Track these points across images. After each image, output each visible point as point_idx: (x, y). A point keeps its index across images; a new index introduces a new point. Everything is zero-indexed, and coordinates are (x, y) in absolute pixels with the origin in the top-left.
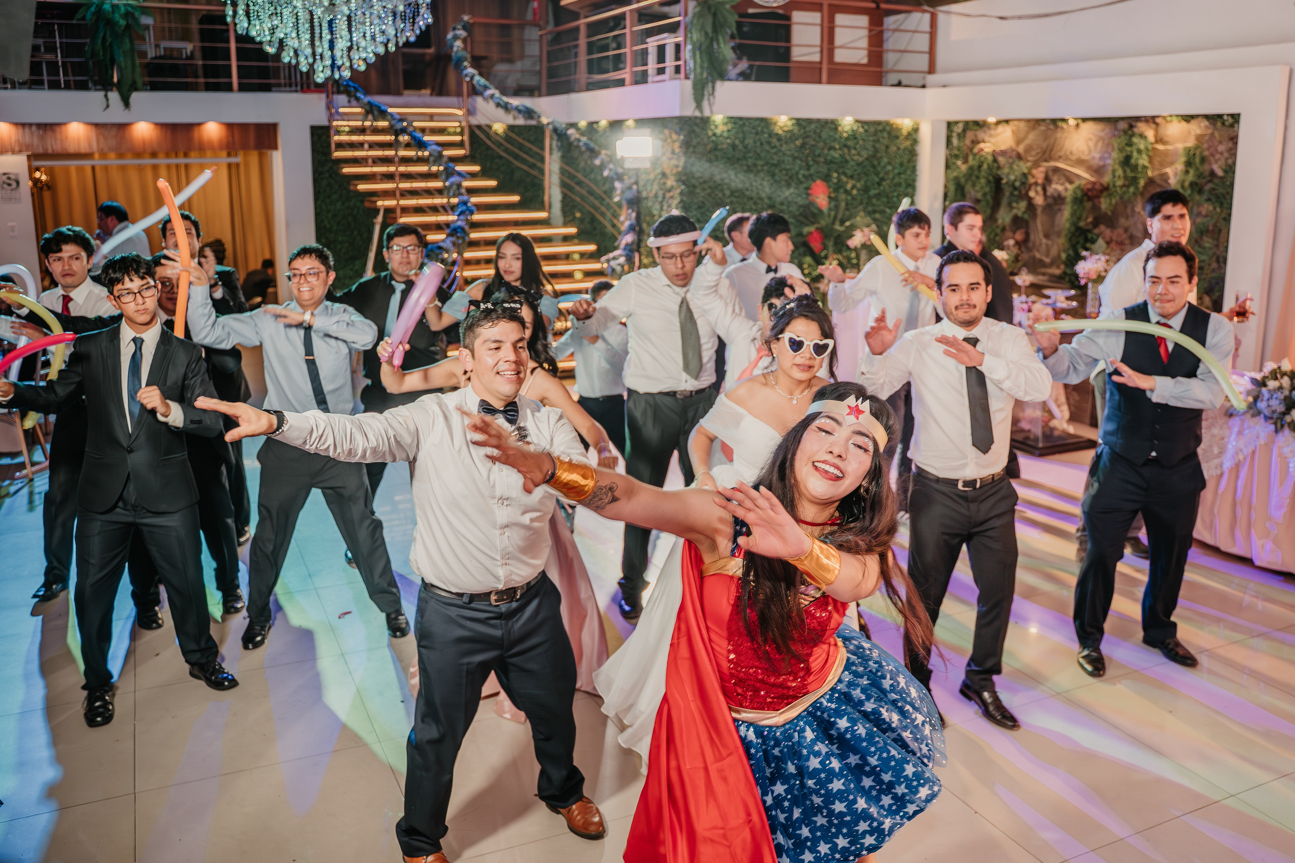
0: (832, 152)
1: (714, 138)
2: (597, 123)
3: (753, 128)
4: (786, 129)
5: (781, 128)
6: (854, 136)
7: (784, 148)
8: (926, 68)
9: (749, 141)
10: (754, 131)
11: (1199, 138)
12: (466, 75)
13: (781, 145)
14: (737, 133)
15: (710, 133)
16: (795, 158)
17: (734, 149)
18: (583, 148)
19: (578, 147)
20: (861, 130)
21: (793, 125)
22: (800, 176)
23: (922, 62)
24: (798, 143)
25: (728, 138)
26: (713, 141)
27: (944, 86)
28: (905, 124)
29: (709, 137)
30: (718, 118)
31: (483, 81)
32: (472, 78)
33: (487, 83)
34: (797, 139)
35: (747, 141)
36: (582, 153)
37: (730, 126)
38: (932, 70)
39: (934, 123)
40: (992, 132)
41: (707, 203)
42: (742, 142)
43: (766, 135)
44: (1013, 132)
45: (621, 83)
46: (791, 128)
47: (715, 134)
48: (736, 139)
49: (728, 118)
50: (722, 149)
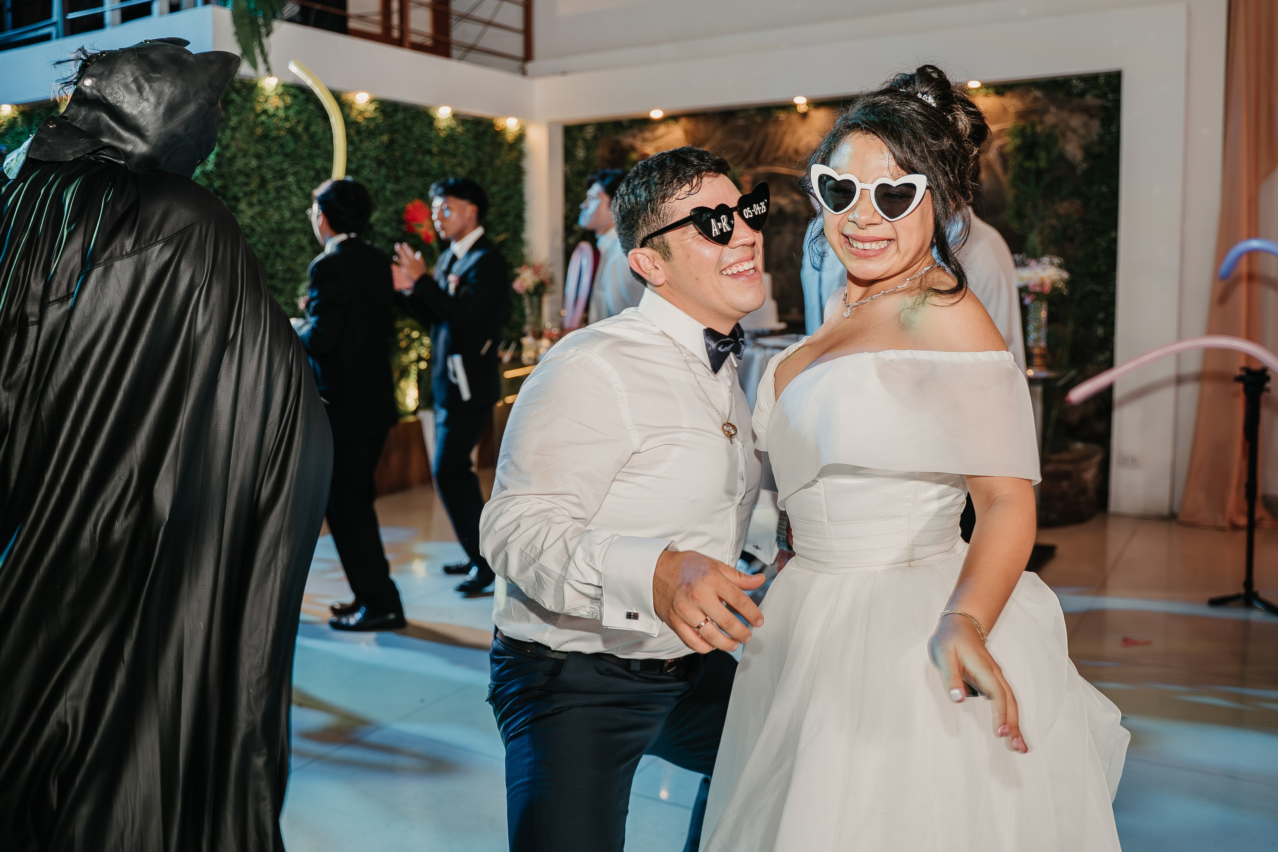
0: (428, 158)
1: (263, 118)
4: (366, 115)
5: (361, 113)
6: (451, 137)
7: (366, 144)
8: (519, 52)
9: (318, 128)
11: (1021, 115)
13: (361, 141)
14: (298, 113)
15: (259, 109)
16: (380, 163)
17: (295, 143)
20: (460, 129)
21: (376, 109)
22: (388, 194)
23: (514, 44)
24: (385, 138)
25: (287, 119)
26: (263, 123)
28: (511, 125)
29: (258, 116)
30: (269, 84)
34: (381, 134)
35: (313, 129)
37: (289, 100)
38: (528, 55)
39: (551, 125)
40: (648, 135)
41: (259, 229)
42: (306, 129)
44: (686, 132)
45: (47, 38)
46: (374, 115)
47: (265, 112)
48: (299, 122)
49: (284, 86)
50: (277, 138)
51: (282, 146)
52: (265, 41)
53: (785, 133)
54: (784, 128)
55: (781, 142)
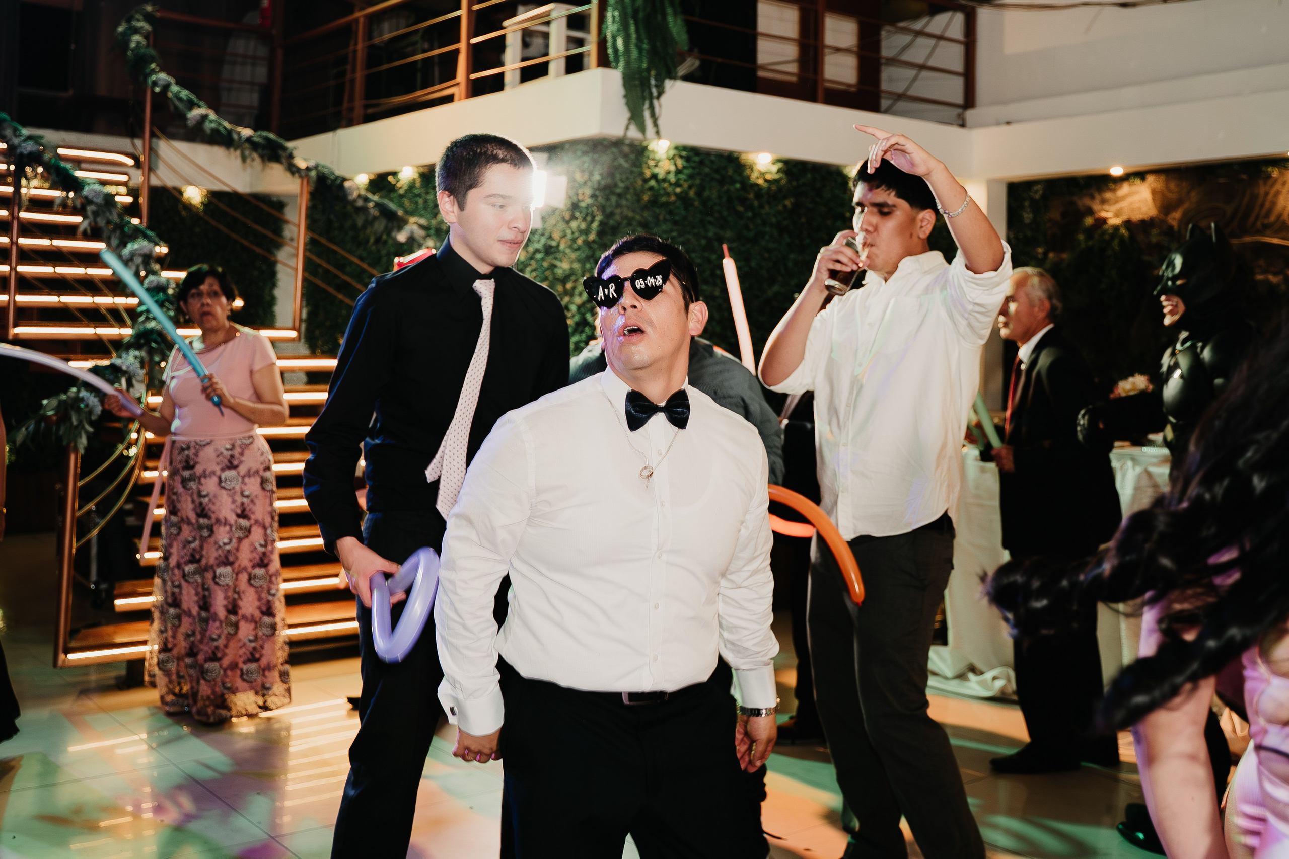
1: (653, 183)
2: (394, 174)
3: (717, 171)
4: (768, 177)
5: (762, 174)
7: (767, 209)
8: (959, 99)
9: (712, 193)
10: (717, 176)
12: (155, 83)
13: (761, 206)
14: (691, 177)
15: (648, 173)
16: (782, 230)
17: (686, 209)
18: (374, 212)
19: (364, 210)
21: (779, 171)
22: (790, 264)
23: (954, 90)
24: (789, 202)
25: (677, 184)
26: (651, 188)
27: (1008, 123)
29: (646, 181)
30: (661, 147)
31: (185, 93)
32: (166, 87)
33: (193, 97)
34: (785, 197)
35: (706, 194)
36: (369, 222)
37: (680, 163)
38: (969, 101)
39: (991, 184)
42: (699, 194)
43: (738, 186)
44: (1154, 192)
46: (777, 176)
47: (654, 176)
48: (690, 187)
49: (677, 148)
50: (667, 204)
51: (670, 213)
52: (655, 102)
53: (1278, 193)
54: (1278, 186)
55: (1274, 204)
